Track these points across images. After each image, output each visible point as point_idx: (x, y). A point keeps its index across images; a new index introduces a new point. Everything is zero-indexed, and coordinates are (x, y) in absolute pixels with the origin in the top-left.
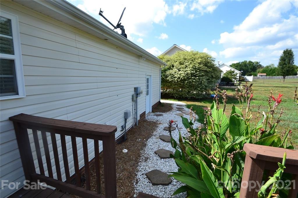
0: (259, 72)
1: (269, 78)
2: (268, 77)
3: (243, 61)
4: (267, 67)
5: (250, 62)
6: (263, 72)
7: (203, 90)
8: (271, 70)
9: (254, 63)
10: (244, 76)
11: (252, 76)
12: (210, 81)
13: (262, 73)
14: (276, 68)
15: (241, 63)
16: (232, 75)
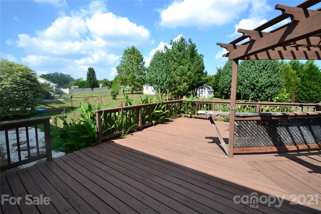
0: (72, 85)
1: (82, 90)
2: (80, 89)
3: (54, 73)
4: (78, 80)
5: (62, 74)
6: (76, 84)
7: (30, 105)
8: (81, 82)
9: (65, 76)
10: (60, 89)
11: (68, 88)
12: (36, 95)
13: (75, 86)
14: (85, 81)
15: (52, 74)
16: (49, 88)
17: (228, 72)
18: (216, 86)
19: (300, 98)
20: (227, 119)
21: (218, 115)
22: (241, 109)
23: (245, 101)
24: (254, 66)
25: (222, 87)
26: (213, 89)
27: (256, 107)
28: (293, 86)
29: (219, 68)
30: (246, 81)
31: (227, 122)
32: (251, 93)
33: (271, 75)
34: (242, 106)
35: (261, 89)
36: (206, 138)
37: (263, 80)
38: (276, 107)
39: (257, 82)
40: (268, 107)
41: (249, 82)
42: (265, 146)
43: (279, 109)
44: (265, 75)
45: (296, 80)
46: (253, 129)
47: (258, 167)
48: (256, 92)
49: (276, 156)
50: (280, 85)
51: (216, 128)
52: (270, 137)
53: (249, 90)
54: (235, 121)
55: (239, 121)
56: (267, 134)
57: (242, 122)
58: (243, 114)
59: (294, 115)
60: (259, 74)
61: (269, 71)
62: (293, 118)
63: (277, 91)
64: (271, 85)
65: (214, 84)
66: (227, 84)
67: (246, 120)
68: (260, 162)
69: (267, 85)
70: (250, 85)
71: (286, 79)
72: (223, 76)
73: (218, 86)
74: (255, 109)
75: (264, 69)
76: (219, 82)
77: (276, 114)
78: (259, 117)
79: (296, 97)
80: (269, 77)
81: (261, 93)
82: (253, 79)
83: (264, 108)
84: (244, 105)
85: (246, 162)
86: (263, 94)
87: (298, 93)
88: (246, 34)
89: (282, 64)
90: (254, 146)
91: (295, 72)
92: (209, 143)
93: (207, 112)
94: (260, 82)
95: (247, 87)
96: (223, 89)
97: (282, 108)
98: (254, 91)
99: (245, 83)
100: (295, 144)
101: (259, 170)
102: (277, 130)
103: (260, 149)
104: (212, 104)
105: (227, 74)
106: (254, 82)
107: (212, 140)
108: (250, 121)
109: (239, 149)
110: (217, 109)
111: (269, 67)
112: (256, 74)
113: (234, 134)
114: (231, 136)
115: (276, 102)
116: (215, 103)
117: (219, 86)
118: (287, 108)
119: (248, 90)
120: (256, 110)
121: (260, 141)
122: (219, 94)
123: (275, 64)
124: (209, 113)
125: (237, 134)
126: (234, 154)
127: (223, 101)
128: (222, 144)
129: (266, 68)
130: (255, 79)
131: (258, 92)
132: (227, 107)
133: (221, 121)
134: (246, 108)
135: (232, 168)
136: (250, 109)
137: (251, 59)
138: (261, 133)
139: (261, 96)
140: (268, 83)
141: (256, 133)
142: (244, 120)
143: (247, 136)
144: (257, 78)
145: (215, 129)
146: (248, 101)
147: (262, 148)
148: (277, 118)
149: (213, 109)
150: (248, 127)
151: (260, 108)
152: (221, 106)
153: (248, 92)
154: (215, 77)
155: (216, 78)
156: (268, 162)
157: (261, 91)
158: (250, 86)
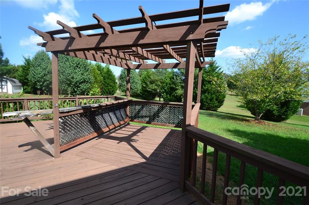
17: (40, 64)
18: (25, 79)
19: (104, 92)
20: (47, 117)
21: (37, 115)
22: (61, 104)
23: (65, 96)
24: (68, 63)
25: (34, 81)
26: (20, 82)
27: (75, 101)
28: (99, 83)
29: (27, 58)
30: (62, 76)
31: (46, 120)
32: (68, 88)
33: (84, 73)
34: (62, 102)
35: (76, 85)
36: (20, 146)
37: (78, 77)
38: (91, 100)
39: (73, 78)
40: (85, 100)
41: (64, 77)
42: (89, 135)
43: (93, 101)
44: (79, 72)
45: (101, 78)
46: (77, 122)
47: (85, 155)
48: (72, 87)
49: (97, 139)
50: (91, 82)
51: (37, 131)
52: (92, 125)
53: (66, 85)
54: (60, 118)
55: (63, 117)
56: (89, 124)
57: (66, 117)
58: (67, 110)
59: (106, 105)
60: (73, 70)
61: (82, 69)
62: (105, 107)
63: (89, 86)
64: (84, 82)
65: (21, 76)
66: (40, 78)
67: (70, 115)
68: (86, 149)
69: (81, 81)
70: (66, 80)
71: (94, 77)
72: (34, 68)
73: (27, 79)
74: (75, 102)
75: (77, 67)
76: (28, 74)
77: (94, 106)
78: (82, 110)
79: (101, 91)
80: (82, 74)
81: (77, 88)
82: (69, 75)
83: (82, 101)
84: (63, 100)
85: (74, 155)
86: (79, 89)
87: (102, 88)
88: (65, 29)
89: (91, 65)
90: (79, 138)
91: (99, 72)
92: (26, 151)
93: (20, 113)
94: (75, 78)
95: (63, 82)
96: (35, 83)
97: (95, 100)
98: (71, 86)
99: (61, 78)
100: (108, 127)
101: (87, 157)
102: (96, 119)
103: (85, 139)
104: (23, 102)
105: (39, 66)
106: (70, 77)
107: (29, 147)
108: (74, 115)
109: (66, 145)
110: (31, 107)
111: (81, 65)
112: (70, 70)
113: (60, 132)
114: (57, 135)
115: (91, 96)
116: (28, 101)
117: (29, 79)
118: (99, 100)
119: (64, 85)
120: (75, 104)
121: (84, 132)
122: (29, 89)
123: (86, 64)
124: (23, 113)
125: (62, 131)
126: (61, 152)
127: (39, 97)
128: (46, 147)
129: (79, 66)
130: (70, 75)
131: (74, 87)
132: (45, 104)
133: (37, 121)
134: (66, 103)
135: (61, 168)
136: (71, 104)
137: (70, 55)
138: (84, 124)
139: (77, 91)
140: (82, 79)
141: (80, 125)
142: (68, 116)
143: (73, 130)
144: (72, 74)
145: (35, 132)
146: (68, 96)
147: (86, 137)
148: (95, 109)
149: (26, 108)
150: (73, 121)
151: (79, 102)
152: (37, 103)
153: (65, 87)
154: (22, 67)
155: (24, 69)
156: (92, 147)
157: (76, 86)
158: (66, 82)
